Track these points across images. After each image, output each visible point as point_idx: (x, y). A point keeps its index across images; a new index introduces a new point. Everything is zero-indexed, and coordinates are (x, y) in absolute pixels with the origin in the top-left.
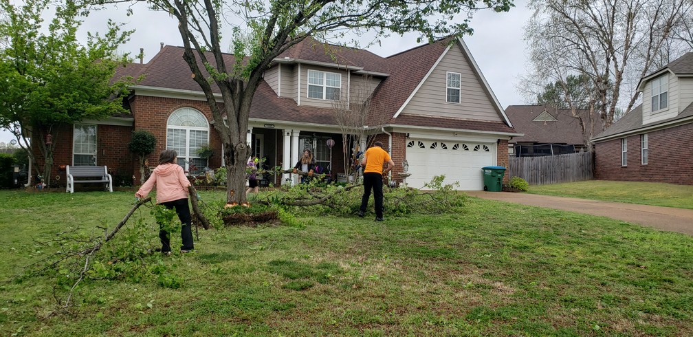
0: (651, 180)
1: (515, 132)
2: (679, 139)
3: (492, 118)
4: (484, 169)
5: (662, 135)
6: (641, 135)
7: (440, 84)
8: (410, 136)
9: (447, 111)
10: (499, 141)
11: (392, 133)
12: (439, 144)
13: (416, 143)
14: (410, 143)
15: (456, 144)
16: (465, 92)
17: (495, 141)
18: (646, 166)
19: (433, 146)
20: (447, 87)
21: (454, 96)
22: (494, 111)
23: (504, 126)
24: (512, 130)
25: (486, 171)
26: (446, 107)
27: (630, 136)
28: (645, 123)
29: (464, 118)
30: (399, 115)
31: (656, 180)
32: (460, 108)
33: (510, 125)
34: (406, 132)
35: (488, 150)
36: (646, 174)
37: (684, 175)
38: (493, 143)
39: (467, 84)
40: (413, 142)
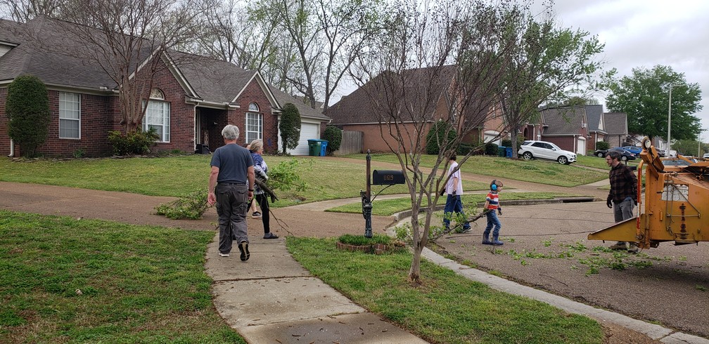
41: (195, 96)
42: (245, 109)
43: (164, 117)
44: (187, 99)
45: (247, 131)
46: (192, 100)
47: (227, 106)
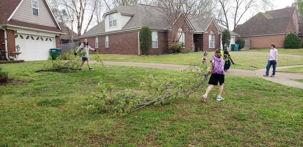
0: (110, 53)
1: (63, 32)
2: (123, 38)
3: (52, 25)
4: (51, 49)
5: (115, 36)
6: (105, 36)
7: (29, 5)
8: (17, 32)
9: (33, 20)
10: (56, 37)
11: (7, 30)
12: (30, 37)
13: (19, 36)
14: (16, 36)
15: (38, 37)
16: (41, 11)
17: (55, 36)
18: (108, 48)
19: (27, 38)
20: (32, 7)
21: (36, 12)
22: (53, 22)
23: (58, 30)
24: (61, 31)
25: (52, 50)
26: (33, 17)
27: (99, 37)
28: (106, 31)
29: (41, 24)
30: (10, 20)
31: (113, 53)
32: (39, 19)
33: (61, 29)
34: (15, 30)
35: (51, 41)
36: (108, 51)
37: (125, 51)
38: (53, 37)
39: (41, 7)
40: (17, 35)
41: (194, 29)
42: (209, 33)
43: (183, 38)
44: (190, 31)
45: (210, 42)
46: (193, 31)
47: (203, 32)
